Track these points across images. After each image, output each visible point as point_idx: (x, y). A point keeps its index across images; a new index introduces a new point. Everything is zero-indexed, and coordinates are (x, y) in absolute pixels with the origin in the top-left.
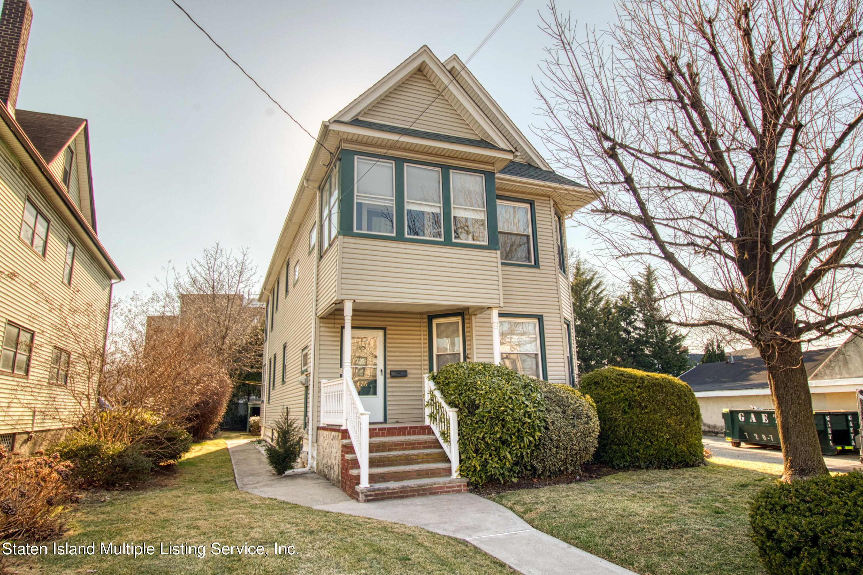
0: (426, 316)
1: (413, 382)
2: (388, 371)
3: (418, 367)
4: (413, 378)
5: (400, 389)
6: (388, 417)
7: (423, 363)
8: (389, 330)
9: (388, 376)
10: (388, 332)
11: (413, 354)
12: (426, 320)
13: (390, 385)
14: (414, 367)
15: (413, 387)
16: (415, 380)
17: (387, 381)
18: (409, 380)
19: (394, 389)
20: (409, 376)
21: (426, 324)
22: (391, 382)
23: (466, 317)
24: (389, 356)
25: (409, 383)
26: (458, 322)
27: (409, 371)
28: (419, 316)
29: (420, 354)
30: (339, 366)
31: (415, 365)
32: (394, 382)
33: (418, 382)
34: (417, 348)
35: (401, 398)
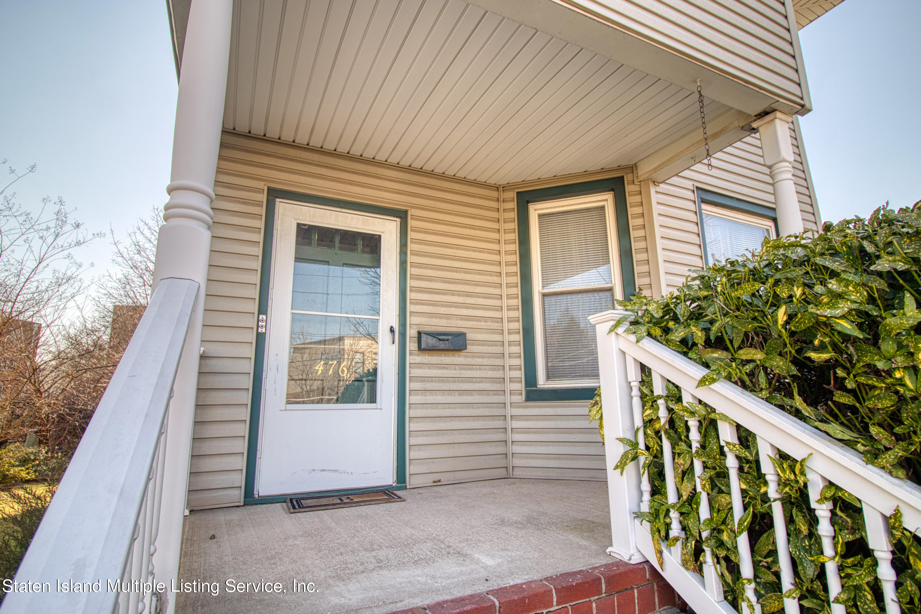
0: (512, 195)
1: (480, 367)
2: (411, 332)
3: (496, 326)
4: (481, 355)
5: (447, 386)
6: (410, 469)
7: (506, 314)
8: (414, 218)
9: (411, 345)
10: (411, 223)
11: (479, 290)
12: (513, 205)
13: (417, 372)
14: (483, 325)
15: (482, 380)
16: (485, 361)
17: (409, 359)
18: (470, 361)
19: (429, 386)
20: (470, 348)
21: (514, 215)
22: (420, 365)
23: (629, 188)
24: (413, 289)
25: (470, 367)
26: (603, 208)
27: (469, 336)
28: (495, 194)
29: (497, 291)
30: (254, 307)
31: (486, 319)
32: (430, 366)
33: (494, 367)
34: (491, 273)
35: (448, 412)
